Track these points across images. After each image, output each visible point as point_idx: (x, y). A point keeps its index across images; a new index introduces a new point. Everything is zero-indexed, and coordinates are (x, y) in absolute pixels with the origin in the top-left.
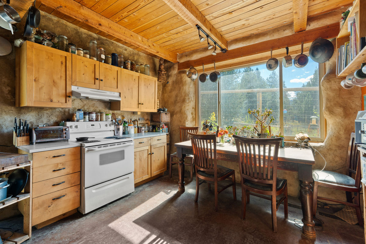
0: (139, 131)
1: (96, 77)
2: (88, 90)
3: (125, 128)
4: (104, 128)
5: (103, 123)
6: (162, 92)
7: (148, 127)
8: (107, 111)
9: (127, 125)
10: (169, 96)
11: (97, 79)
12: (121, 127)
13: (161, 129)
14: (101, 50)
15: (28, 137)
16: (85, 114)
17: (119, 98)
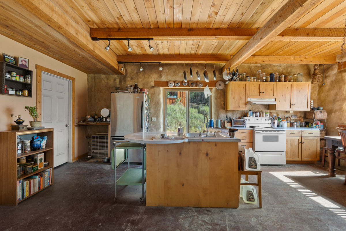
0: (291, 125)
1: (260, 91)
2: (255, 100)
3: (279, 122)
4: (264, 121)
5: (264, 119)
6: (318, 92)
7: (301, 123)
8: (266, 111)
9: (280, 120)
10: (326, 96)
11: (261, 92)
12: (276, 122)
13: (315, 125)
14: (263, 74)
15: (231, 123)
16: (253, 113)
17: (275, 102)
